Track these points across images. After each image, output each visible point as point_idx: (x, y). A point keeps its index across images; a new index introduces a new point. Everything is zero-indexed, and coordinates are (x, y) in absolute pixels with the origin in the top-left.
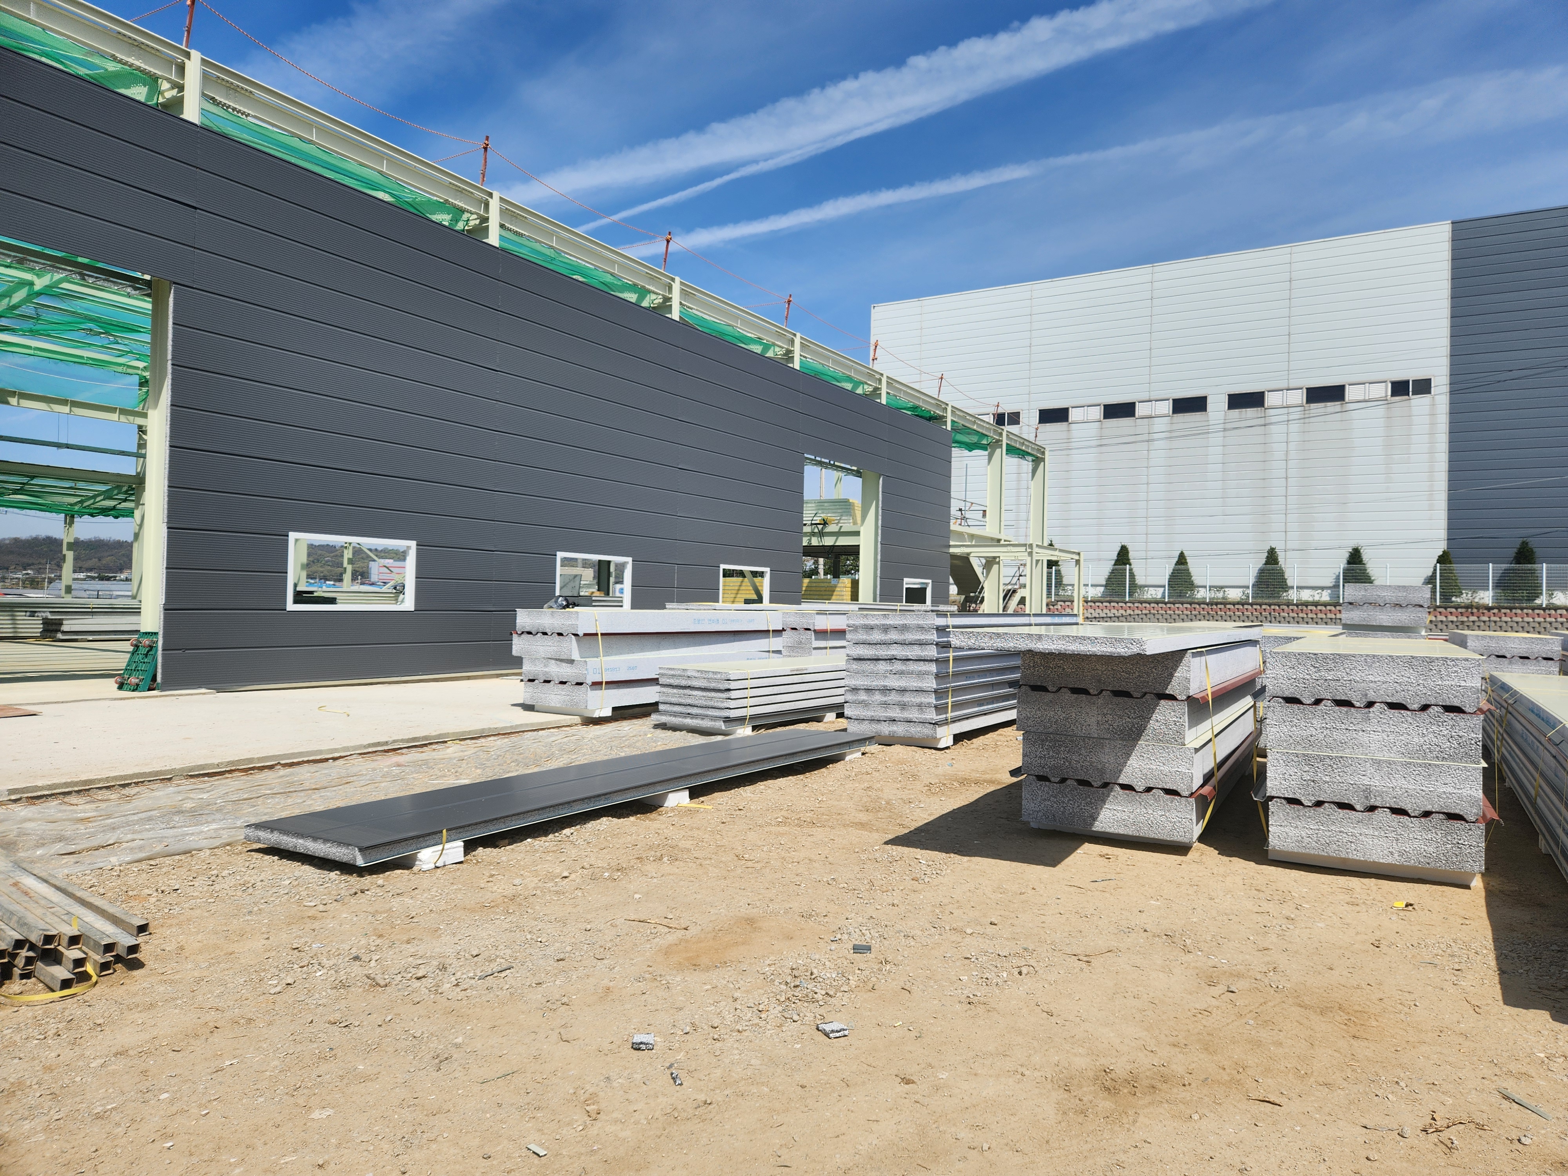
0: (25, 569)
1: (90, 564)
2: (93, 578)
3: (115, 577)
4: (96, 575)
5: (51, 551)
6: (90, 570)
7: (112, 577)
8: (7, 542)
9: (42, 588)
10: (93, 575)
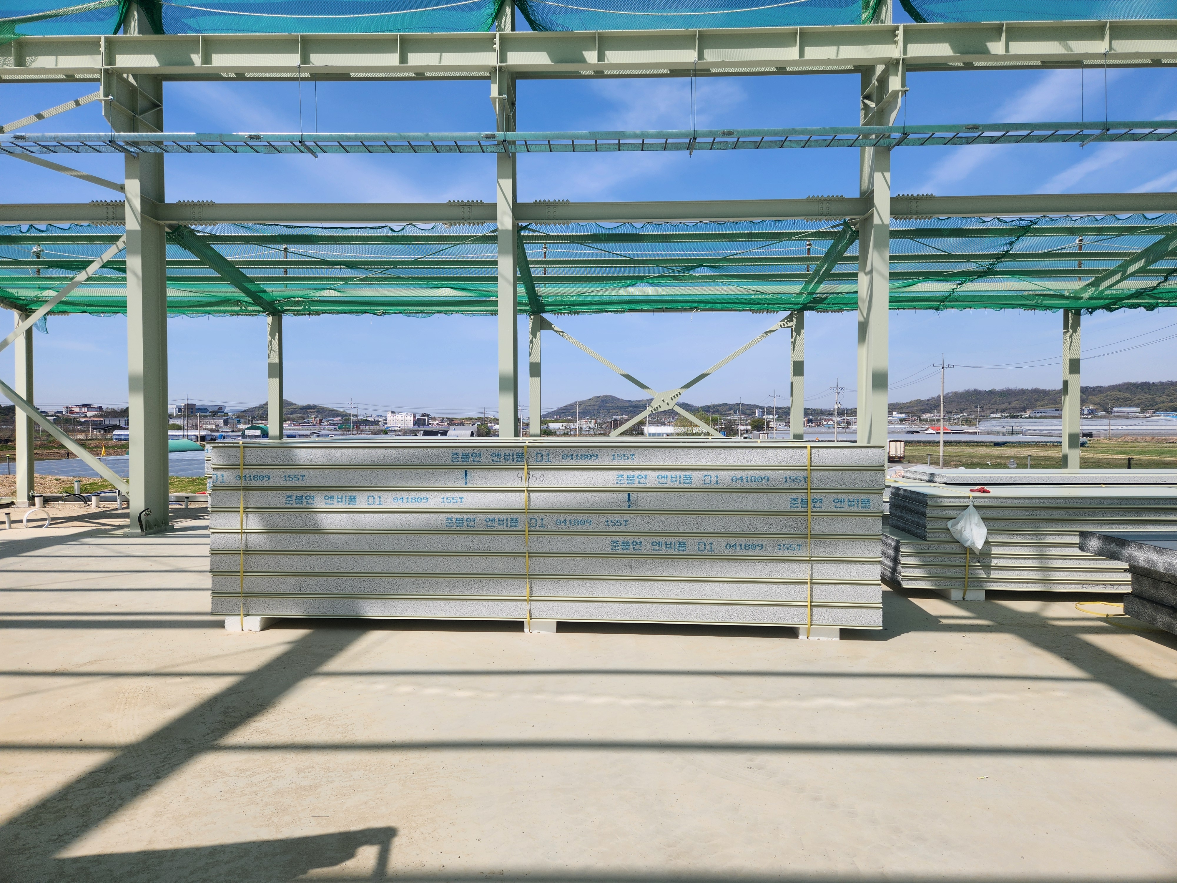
0: (962, 412)
1: (1004, 406)
2: (1006, 417)
3: (1021, 415)
4: (1008, 415)
5: (977, 399)
6: (1003, 411)
7: (1019, 416)
8: (950, 395)
9: (975, 425)
10: (1006, 415)
